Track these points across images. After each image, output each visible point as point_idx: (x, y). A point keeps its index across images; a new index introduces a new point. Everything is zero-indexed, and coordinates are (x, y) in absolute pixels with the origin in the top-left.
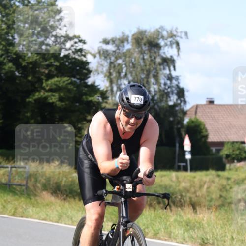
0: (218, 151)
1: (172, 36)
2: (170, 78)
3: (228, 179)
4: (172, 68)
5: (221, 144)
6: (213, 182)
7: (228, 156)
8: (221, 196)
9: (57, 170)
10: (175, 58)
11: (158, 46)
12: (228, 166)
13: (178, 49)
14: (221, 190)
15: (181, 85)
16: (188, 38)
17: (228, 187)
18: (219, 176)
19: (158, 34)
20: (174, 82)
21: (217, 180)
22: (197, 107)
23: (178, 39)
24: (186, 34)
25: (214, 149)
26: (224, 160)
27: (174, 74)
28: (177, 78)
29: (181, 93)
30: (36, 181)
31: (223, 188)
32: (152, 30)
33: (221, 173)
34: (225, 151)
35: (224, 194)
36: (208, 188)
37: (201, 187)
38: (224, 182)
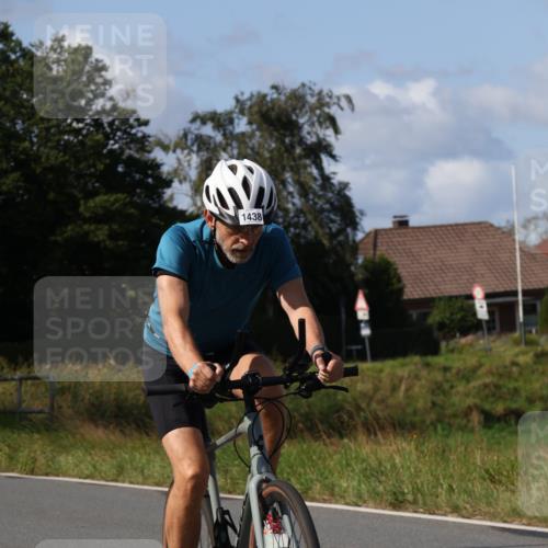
0: (426, 315)
1: (321, 104)
3: (446, 369)
5: (426, 303)
6: (417, 377)
7: (442, 326)
8: (434, 404)
12: (443, 345)
14: (433, 392)
17: (446, 386)
18: (428, 365)
21: (424, 373)
22: (377, 233)
23: (334, 111)
25: (414, 314)
26: (436, 334)
31: (437, 388)
33: (430, 359)
34: (435, 318)
35: (440, 399)
36: (407, 390)
37: (394, 389)
38: (439, 376)
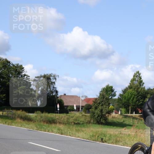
0: (67, 108)
1: (54, 76)
2: (54, 88)
3: (69, 116)
4: (54, 85)
5: (67, 106)
6: (65, 117)
7: (69, 110)
8: (67, 121)
9: (21, 113)
10: (55, 82)
11: (50, 79)
12: (69, 112)
13: (56, 80)
14: (67, 119)
15: (57, 90)
16: (58, 77)
18: (67, 115)
19: (50, 75)
20: (55, 89)
21: (66, 116)
22: (61, 96)
23: (56, 77)
24: (58, 76)
25: (65, 108)
26: (68, 111)
27: (55, 86)
28: (56, 88)
29: (57, 92)
30: (15, 115)
31: (68, 119)
32: (49, 74)
33: (67, 114)
34: (69, 108)
35: (68, 120)
36: (64, 118)
37: (62, 118)
38: (68, 117)
